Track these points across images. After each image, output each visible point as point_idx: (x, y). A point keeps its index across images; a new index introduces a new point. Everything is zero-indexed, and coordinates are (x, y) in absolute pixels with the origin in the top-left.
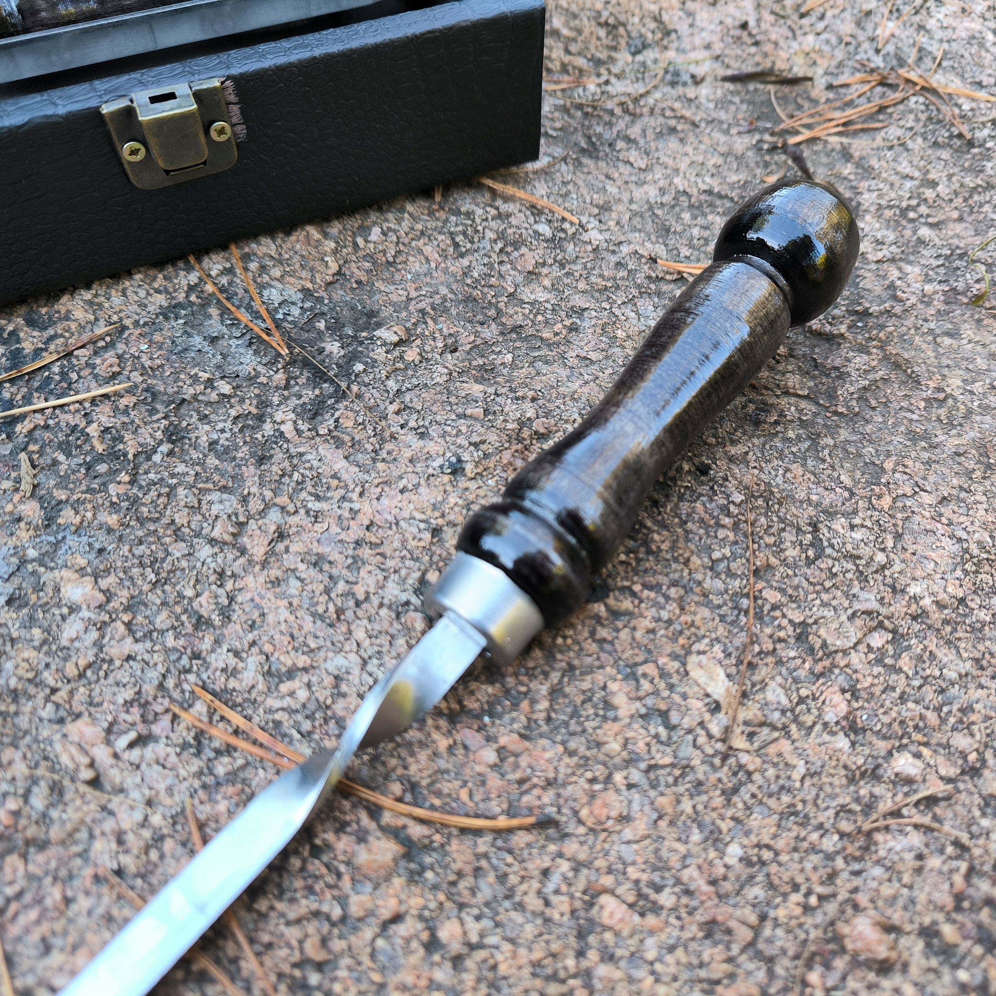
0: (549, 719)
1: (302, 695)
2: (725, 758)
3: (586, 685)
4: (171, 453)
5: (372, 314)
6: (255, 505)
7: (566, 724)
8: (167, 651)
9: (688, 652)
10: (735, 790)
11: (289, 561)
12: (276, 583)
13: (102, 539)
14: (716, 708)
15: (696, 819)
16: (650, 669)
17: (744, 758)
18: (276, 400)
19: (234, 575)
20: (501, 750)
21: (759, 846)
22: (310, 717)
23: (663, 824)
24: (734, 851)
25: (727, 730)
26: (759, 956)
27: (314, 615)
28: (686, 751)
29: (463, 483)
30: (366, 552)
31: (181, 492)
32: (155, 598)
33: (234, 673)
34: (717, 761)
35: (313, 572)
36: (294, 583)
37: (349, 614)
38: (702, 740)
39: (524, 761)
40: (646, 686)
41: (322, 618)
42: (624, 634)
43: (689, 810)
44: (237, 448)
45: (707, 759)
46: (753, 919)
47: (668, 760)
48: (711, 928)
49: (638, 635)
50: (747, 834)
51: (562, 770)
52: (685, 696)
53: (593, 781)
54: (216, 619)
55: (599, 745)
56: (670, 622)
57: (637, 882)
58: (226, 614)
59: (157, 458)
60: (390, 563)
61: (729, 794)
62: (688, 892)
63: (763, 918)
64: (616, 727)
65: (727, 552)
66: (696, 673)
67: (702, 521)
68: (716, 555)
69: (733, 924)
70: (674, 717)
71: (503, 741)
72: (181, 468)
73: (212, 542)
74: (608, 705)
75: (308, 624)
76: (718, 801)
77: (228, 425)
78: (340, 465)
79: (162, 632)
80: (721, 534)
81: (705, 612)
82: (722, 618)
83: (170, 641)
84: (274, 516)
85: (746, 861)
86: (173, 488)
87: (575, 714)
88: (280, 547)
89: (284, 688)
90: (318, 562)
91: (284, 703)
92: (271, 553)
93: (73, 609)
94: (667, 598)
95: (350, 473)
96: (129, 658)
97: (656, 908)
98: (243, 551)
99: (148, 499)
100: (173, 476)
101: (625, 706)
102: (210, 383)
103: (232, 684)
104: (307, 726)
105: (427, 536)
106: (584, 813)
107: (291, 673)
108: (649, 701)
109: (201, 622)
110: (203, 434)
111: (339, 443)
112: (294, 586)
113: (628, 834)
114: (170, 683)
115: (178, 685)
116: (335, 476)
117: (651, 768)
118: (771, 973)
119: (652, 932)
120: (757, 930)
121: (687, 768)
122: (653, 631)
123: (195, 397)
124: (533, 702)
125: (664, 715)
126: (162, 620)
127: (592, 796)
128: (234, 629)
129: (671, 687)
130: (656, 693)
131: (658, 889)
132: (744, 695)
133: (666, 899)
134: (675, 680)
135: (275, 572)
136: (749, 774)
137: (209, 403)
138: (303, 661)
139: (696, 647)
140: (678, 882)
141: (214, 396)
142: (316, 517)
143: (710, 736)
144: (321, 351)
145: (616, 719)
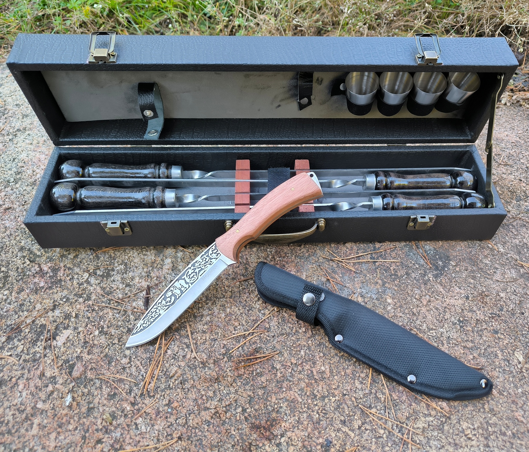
0: (484, 354)
1: (435, 334)
2: (520, 373)
3: (492, 350)
4: (407, 277)
5: (448, 257)
6: (424, 293)
7: (487, 356)
8: (407, 318)
9: (515, 350)
10: (522, 380)
11: (431, 307)
12: (428, 311)
13: (394, 292)
14: (520, 363)
15: (513, 382)
16: (506, 351)
17: (525, 374)
18: (428, 272)
19: (420, 307)
20: (474, 356)
21: (525, 391)
22: (436, 339)
23: (506, 381)
24: (520, 390)
25: (522, 368)
26: (523, 410)
27: (436, 319)
28: (512, 369)
29: (468, 301)
30: (447, 310)
31: (409, 286)
32: (405, 306)
33: (421, 326)
34: (519, 373)
35: (435, 311)
36: (432, 311)
37: (443, 321)
38: (516, 368)
39: (478, 360)
40: (505, 354)
41: (438, 320)
42: (501, 343)
43: (511, 380)
44: (420, 280)
45: (517, 372)
46: (522, 403)
47: (508, 369)
48: (513, 402)
49: (504, 344)
50: (523, 388)
51: (486, 364)
52: (513, 358)
53: (492, 368)
54: (417, 315)
55: (494, 362)
56: (511, 343)
57: (499, 389)
58: (419, 313)
59: (404, 278)
60: (452, 313)
61: (520, 380)
62: (510, 394)
63: (524, 404)
64: (498, 360)
65: (526, 333)
66: (516, 355)
67: (521, 324)
68: (524, 333)
69: (518, 402)
70: (511, 362)
71: (475, 355)
72: (409, 281)
73: (416, 298)
74: (496, 355)
75: (435, 321)
76: (518, 380)
77: (418, 274)
78: (442, 290)
79: (406, 314)
80: (525, 328)
81: (519, 344)
82: (523, 346)
83: (408, 316)
84: (427, 297)
85: (522, 393)
86: (407, 285)
87: (489, 355)
88: (429, 303)
89: (431, 332)
90: (437, 309)
91: (431, 334)
92: (427, 304)
93: (389, 304)
94: (512, 338)
95: (444, 292)
96: (401, 317)
97: (503, 395)
98: (422, 302)
99: (402, 286)
100: (408, 282)
101: (500, 356)
102: (414, 264)
103: (420, 328)
104: (435, 340)
105: (461, 310)
106: (490, 373)
107: (432, 329)
108: (505, 357)
109: (414, 314)
110: (413, 275)
111: (442, 285)
112: (432, 312)
113: (498, 380)
114: (409, 324)
115: (410, 325)
116: (441, 292)
117: (504, 370)
118: (525, 414)
119: (501, 399)
120: (523, 405)
121: (512, 372)
122: (508, 344)
123: (411, 266)
124: (481, 350)
125: (508, 361)
126: (406, 311)
127: (492, 371)
128: (420, 317)
129: (510, 356)
130: (507, 356)
131: (504, 392)
132: (526, 362)
133: (505, 394)
134: (511, 355)
135: (428, 309)
136: (525, 377)
137: (413, 269)
138: (434, 328)
139: (517, 350)
140: (508, 391)
141: (415, 267)
142: (437, 299)
143: (518, 368)
144: (437, 263)
145: (498, 358)
